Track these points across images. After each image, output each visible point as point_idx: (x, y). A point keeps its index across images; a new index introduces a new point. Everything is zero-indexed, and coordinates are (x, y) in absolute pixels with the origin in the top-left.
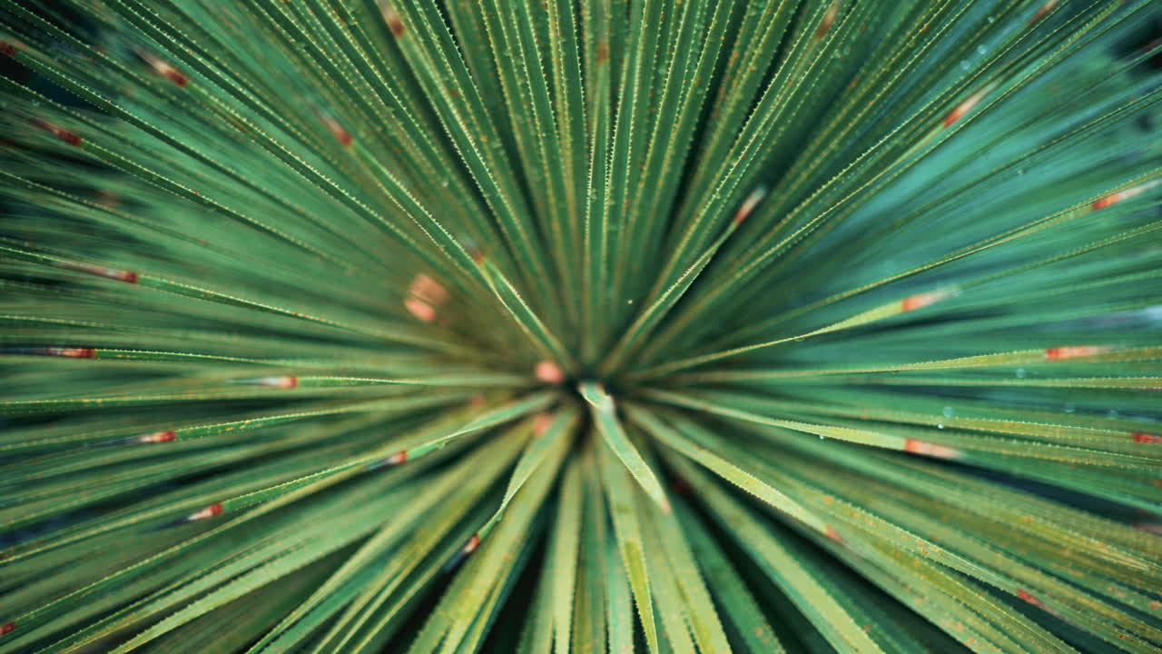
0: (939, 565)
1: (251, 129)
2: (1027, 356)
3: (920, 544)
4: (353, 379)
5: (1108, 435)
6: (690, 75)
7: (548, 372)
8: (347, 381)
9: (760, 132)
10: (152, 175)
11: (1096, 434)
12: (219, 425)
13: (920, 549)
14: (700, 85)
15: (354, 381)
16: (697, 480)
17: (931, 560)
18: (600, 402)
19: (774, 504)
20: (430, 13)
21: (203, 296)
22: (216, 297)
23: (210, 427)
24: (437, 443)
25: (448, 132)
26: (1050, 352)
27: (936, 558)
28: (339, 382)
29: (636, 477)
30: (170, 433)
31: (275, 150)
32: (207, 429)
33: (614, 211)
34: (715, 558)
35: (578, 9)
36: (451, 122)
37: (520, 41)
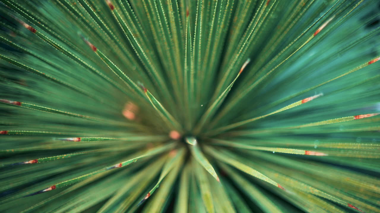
0: (318, 197)
1: (61, 48)
2: (347, 119)
3: (311, 189)
4: (102, 138)
5: (377, 147)
6: (220, 24)
7: (175, 135)
8: (99, 139)
9: (246, 42)
10: (26, 67)
11: (373, 146)
12: (54, 157)
13: (311, 191)
14: (224, 28)
15: (103, 139)
16: (229, 171)
17: (315, 195)
18: (193, 143)
19: (257, 177)
20: (125, 4)
21: (46, 110)
22: (51, 110)
23: (51, 157)
24: (133, 160)
25: (133, 47)
26: (356, 117)
27: (317, 194)
28: (97, 139)
29: (207, 169)
30: (36, 160)
31: (71, 56)
32: (50, 158)
33: (195, 76)
34: (237, 198)
35: (179, 4)
36: (134, 43)
37: (158, 13)
